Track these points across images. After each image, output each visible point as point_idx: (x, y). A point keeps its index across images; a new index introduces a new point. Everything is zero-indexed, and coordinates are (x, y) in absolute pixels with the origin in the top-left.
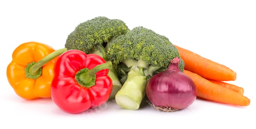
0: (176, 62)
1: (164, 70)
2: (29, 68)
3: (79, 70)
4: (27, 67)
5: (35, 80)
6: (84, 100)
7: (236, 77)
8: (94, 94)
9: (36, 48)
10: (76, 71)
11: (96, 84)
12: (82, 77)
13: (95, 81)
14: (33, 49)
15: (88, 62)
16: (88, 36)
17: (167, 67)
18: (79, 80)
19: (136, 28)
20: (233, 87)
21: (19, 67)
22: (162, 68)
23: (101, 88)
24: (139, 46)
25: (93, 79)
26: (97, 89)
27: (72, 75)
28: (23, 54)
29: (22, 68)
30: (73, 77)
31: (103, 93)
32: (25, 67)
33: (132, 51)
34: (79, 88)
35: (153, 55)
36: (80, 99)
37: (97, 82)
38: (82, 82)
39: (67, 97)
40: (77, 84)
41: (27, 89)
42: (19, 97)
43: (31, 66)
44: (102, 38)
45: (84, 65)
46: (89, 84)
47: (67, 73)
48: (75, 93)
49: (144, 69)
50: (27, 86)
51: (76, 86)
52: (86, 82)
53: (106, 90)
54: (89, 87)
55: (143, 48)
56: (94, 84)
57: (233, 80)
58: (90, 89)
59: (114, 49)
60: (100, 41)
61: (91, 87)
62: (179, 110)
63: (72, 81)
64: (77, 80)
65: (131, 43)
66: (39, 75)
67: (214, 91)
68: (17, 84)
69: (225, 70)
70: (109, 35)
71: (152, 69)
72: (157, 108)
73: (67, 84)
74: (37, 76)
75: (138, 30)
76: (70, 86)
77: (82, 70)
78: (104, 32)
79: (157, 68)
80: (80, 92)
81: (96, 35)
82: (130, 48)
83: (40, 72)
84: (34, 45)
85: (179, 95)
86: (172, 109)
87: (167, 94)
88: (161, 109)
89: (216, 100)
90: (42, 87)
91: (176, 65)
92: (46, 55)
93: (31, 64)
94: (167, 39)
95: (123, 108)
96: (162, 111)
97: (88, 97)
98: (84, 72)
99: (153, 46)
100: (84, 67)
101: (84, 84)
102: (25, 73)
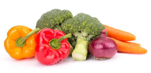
0: (104, 32)
1: (97, 37)
2: (17, 41)
3: (51, 39)
4: (16, 41)
5: (22, 48)
6: (56, 57)
7: (135, 38)
8: (61, 53)
9: (22, 29)
10: (49, 40)
11: (61, 47)
12: (53, 44)
13: (60, 45)
14: (20, 29)
15: (55, 35)
16: (51, 20)
17: (99, 35)
18: (52, 46)
19: (79, 14)
20: (135, 44)
21: (12, 41)
22: (96, 36)
23: (64, 49)
24: (84, 24)
25: (59, 44)
26: (62, 50)
27: (47, 43)
28: (14, 33)
29: (13, 41)
30: (48, 44)
31: (66, 52)
32: (15, 40)
33: (79, 27)
34: (51, 50)
35: (92, 28)
36: (53, 56)
37: (62, 46)
38: (53, 46)
39: (46, 56)
40: (51, 48)
41: (17, 53)
42: (12, 58)
43: (19, 40)
44: (59, 21)
45: (53, 36)
46: (57, 47)
47: (44, 42)
48: (50, 53)
49: (86, 37)
50: (17, 52)
51: (50, 49)
52: (55, 47)
53: (67, 50)
54: (57, 49)
55: (86, 24)
56: (60, 47)
57: (134, 40)
58: (58, 50)
59: (67, 27)
60: (58, 23)
61: (59, 49)
62: (109, 58)
63: (47, 46)
64: (51, 45)
65: (78, 23)
66: (24, 45)
67: (126, 47)
68: (11, 51)
69: (129, 35)
70: (63, 19)
71: (90, 36)
72: (97, 58)
73: (45, 48)
74: (23, 45)
75: (80, 15)
76: (47, 49)
77: (53, 39)
78: (60, 17)
79: (94, 36)
80: (52, 52)
81: (56, 19)
82: (78, 25)
83: (25, 43)
84: (20, 27)
85: (109, 50)
86: (105, 58)
87: (103, 50)
88: (99, 59)
89: (127, 52)
90: (27, 51)
91: (104, 33)
92: (28, 33)
93: (19, 39)
94: (97, 19)
95: (76, 60)
96: (99, 60)
97: (58, 55)
98: (53, 41)
99: (92, 23)
100: (53, 38)
101: (54, 47)
102: (16, 44)
